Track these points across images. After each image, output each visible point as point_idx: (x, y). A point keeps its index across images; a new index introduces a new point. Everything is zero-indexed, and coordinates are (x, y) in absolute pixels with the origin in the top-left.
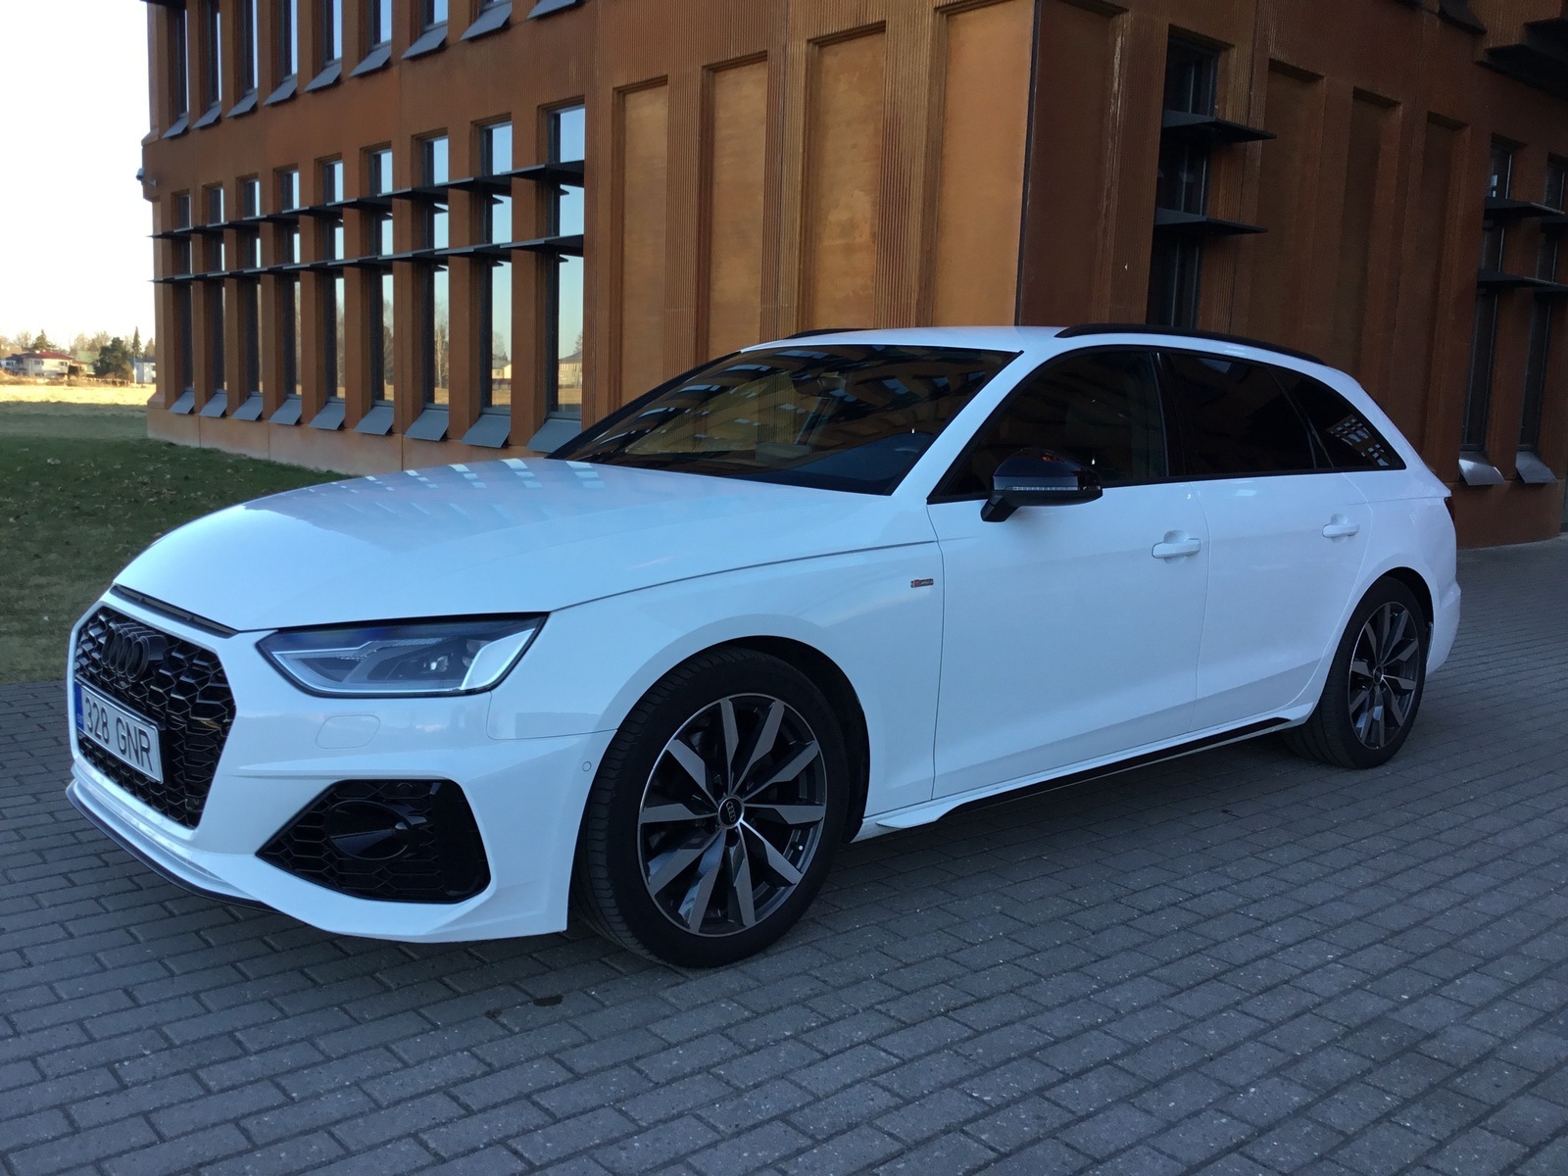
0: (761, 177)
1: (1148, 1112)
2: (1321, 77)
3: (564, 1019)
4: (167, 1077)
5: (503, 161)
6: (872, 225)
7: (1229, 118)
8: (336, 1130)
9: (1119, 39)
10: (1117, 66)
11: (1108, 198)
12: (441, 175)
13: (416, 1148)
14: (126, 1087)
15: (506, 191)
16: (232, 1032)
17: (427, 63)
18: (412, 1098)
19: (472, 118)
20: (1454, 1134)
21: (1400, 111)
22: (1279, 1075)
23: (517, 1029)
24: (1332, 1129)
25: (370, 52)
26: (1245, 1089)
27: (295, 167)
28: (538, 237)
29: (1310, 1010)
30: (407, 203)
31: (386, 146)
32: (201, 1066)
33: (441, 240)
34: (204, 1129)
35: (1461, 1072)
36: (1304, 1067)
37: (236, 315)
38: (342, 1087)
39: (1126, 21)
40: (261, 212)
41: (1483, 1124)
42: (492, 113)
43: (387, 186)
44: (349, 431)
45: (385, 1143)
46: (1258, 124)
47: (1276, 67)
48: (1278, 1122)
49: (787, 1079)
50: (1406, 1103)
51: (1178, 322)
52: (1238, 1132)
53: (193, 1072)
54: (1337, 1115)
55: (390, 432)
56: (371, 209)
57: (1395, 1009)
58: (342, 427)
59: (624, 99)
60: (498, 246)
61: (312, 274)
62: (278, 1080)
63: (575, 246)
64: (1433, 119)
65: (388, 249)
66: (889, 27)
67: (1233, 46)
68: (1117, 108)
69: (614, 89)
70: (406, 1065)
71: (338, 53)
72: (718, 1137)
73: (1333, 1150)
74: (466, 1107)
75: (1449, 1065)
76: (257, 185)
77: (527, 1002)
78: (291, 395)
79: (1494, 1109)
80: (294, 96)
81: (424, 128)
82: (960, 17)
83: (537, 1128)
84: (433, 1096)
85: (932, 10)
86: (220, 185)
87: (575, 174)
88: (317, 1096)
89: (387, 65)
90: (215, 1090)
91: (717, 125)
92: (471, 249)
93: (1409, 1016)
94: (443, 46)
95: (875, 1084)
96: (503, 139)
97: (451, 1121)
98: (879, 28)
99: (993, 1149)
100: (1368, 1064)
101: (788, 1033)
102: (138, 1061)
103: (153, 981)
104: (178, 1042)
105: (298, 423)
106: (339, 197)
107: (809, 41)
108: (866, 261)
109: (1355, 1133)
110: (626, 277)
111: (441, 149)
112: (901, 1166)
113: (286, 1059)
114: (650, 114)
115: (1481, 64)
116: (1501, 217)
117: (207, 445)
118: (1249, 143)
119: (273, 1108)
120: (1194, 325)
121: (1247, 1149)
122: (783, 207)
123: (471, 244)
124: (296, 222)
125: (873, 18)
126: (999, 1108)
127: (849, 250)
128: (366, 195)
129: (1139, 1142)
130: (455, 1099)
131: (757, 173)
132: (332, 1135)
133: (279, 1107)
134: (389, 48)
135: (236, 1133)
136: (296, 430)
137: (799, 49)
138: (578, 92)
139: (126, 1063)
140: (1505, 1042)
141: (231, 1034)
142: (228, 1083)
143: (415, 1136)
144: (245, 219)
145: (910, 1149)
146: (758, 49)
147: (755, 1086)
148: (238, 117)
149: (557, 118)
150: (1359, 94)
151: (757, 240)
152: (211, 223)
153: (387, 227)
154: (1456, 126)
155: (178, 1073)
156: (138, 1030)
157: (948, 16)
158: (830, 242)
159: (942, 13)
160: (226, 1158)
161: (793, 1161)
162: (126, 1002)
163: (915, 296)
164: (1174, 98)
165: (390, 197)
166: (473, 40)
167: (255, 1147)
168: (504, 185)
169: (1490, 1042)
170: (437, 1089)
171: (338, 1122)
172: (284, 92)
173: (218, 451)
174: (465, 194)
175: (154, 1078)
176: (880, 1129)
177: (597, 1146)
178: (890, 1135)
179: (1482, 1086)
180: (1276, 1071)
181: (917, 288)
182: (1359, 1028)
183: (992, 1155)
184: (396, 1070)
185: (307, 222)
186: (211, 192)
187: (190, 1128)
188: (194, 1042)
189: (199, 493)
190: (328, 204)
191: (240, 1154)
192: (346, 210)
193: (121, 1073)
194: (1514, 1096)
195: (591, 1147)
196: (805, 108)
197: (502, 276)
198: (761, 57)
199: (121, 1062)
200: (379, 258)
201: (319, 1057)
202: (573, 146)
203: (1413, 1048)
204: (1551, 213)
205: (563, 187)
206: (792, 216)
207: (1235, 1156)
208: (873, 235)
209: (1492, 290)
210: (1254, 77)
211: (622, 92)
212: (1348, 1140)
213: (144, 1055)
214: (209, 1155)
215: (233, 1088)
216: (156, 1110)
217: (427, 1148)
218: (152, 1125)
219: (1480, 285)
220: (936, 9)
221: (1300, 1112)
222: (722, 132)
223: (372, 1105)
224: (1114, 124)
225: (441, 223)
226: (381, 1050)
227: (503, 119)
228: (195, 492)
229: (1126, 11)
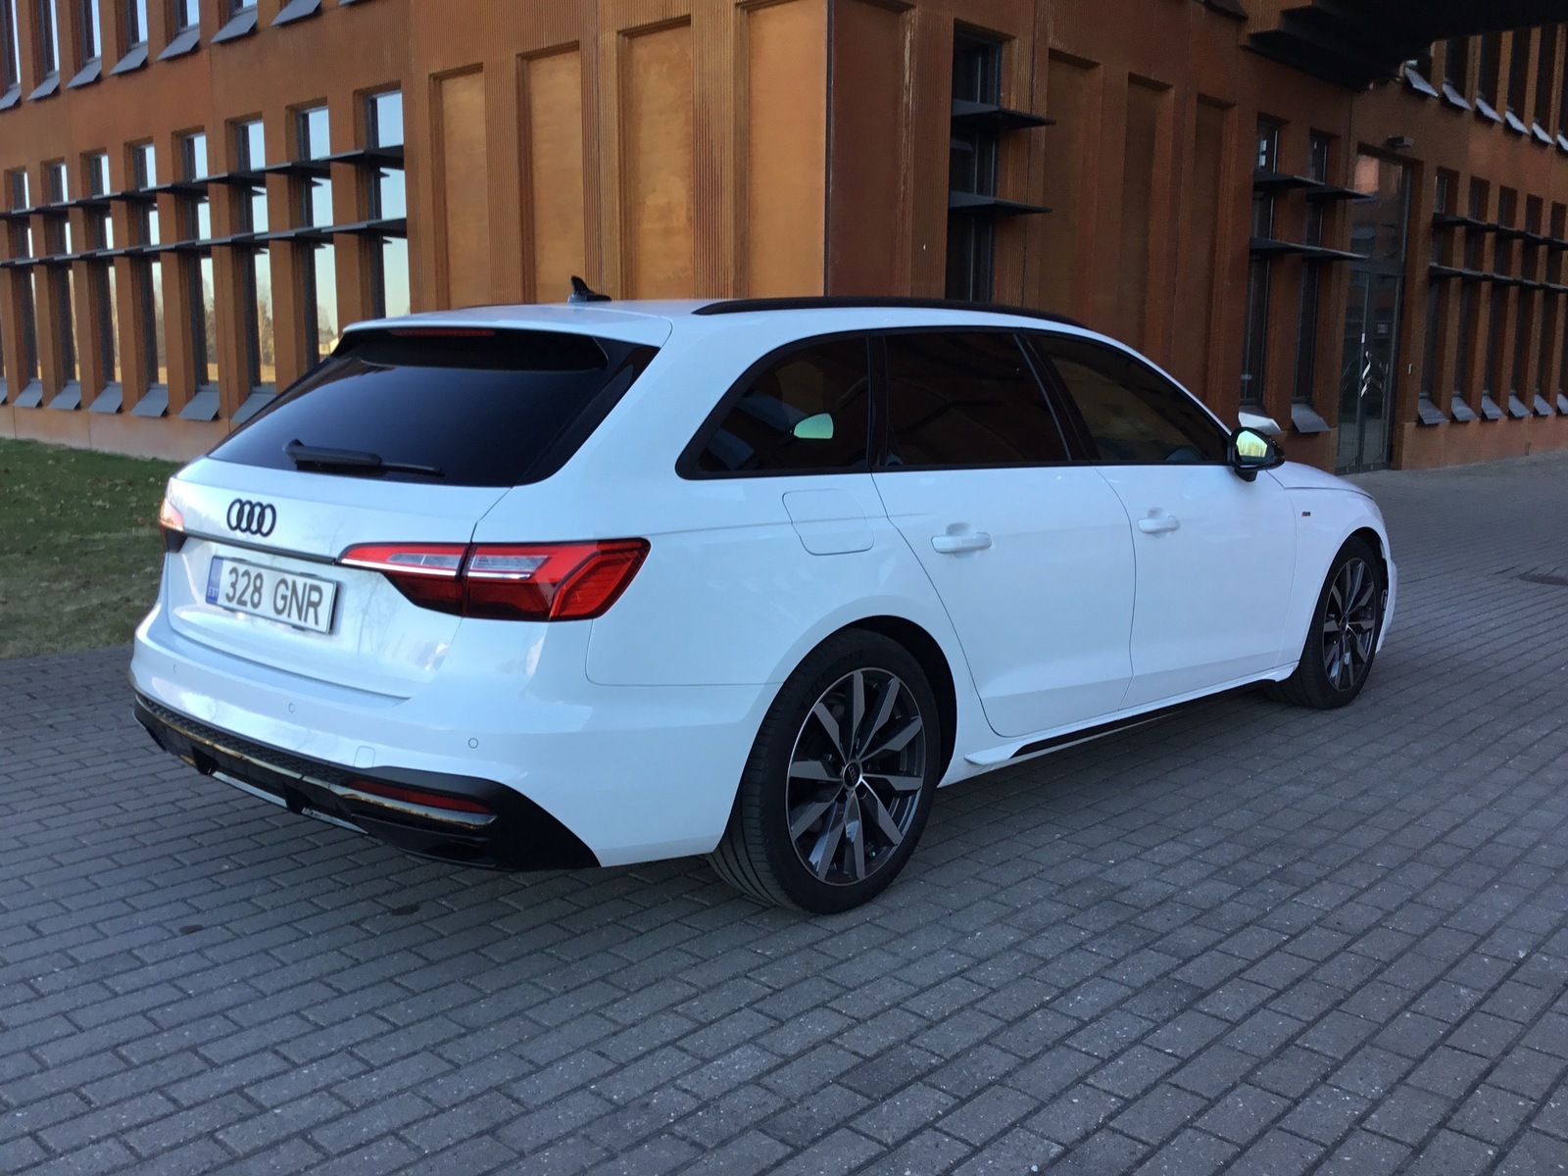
0: (578, 162)
1: (896, 954)
2: (1098, 64)
3: (420, 922)
4: (78, 986)
5: (320, 146)
6: (688, 209)
7: (1013, 107)
8: (230, 1014)
9: (909, 33)
10: (907, 59)
11: (905, 183)
12: (258, 160)
13: (298, 1021)
14: (43, 996)
15: (326, 175)
16: (130, 950)
17: (238, 47)
18: (291, 987)
19: (288, 102)
20: (1127, 955)
21: (1172, 92)
22: (1001, 922)
23: (379, 933)
24: (1036, 956)
25: (177, 35)
26: (973, 934)
27: (103, 151)
28: (360, 220)
29: (1034, 875)
30: (224, 187)
31: (200, 130)
32: (107, 977)
33: (261, 223)
34: (117, 1020)
35: (1143, 911)
36: (1022, 916)
37: (47, 302)
38: (231, 984)
39: (914, 16)
40: (70, 198)
41: (1152, 946)
42: (309, 98)
43: (202, 171)
44: (173, 417)
45: (272, 1020)
46: (1041, 112)
47: (1055, 55)
48: (995, 955)
49: (608, 952)
50: (1096, 935)
51: (976, 297)
52: (963, 963)
53: (100, 982)
54: (1039, 947)
55: (216, 417)
56: (185, 194)
57: (1103, 871)
58: (165, 414)
59: (440, 85)
60: (319, 230)
61: (127, 260)
62: (176, 982)
63: (398, 229)
64: (1202, 99)
65: (205, 233)
66: (694, 21)
67: (1014, 38)
68: (909, 98)
69: (430, 76)
70: (284, 965)
71: (143, 34)
72: (550, 996)
73: (1033, 971)
74: (339, 991)
75: (1135, 907)
76: (64, 169)
77: (386, 913)
78: (110, 383)
79: (1162, 936)
80: (99, 79)
81: (237, 113)
82: (761, 12)
83: (399, 1001)
84: (310, 984)
85: (733, 6)
86: (24, 169)
87: (395, 158)
88: (211, 991)
89: (196, 49)
90: (121, 992)
91: (533, 110)
92: (292, 234)
93: (1112, 875)
94: (254, 31)
95: (680, 950)
96: (319, 124)
97: (326, 1000)
98: (685, 21)
99: (769, 987)
100: (1072, 910)
101: (609, 920)
102: (50, 977)
103: (51, 917)
104: (83, 961)
105: (120, 410)
106: (152, 182)
107: (619, 32)
108: (684, 244)
109: (1052, 958)
110: (451, 260)
111: (256, 133)
112: (695, 1004)
113: (181, 966)
114: (467, 100)
115: (1244, 48)
116: (1269, 189)
117: (23, 436)
118: (1033, 129)
119: (173, 1002)
120: (990, 299)
121: (968, 974)
122: (602, 192)
123: (292, 227)
124: (109, 207)
125: (679, 12)
126: (777, 959)
127: (667, 233)
128: (181, 179)
129: (884, 974)
130: (329, 985)
131: (575, 157)
132: (226, 1017)
133: (179, 1001)
134: (198, 31)
135: (145, 1021)
136: (118, 417)
137: (610, 39)
138: (394, 78)
139: (40, 979)
140: (1184, 889)
141: (129, 951)
142: (132, 987)
143: (297, 1013)
144: (52, 205)
145: (704, 992)
146: (571, 39)
147: (581, 959)
148: (39, 100)
149: (374, 104)
150: (1133, 79)
151: (579, 223)
152: (15, 208)
153: (204, 211)
154: (1225, 106)
155: (87, 983)
156: (47, 954)
157: (748, 12)
158: (649, 226)
159: (743, 8)
160: (139, 1039)
161: (610, 1007)
162: (30, 934)
163: (731, 277)
164: (962, 87)
165: (205, 182)
166: (285, 25)
167: (162, 1030)
168: (323, 169)
169: (1171, 889)
170: (313, 980)
171: (231, 1008)
172: (87, 75)
173: (36, 442)
174: (283, 178)
175: (67, 988)
176: (680, 980)
177: (451, 1010)
178: (688, 983)
179: (1157, 921)
180: (999, 920)
181: (733, 269)
182: (1071, 886)
183: (769, 991)
184: (277, 969)
185: (120, 207)
186: (14, 178)
187: (104, 1020)
188: (97, 959)
189: (22, 486)
190: (141, 190)
191: (149, 1035)
192: (159, 196)
193: (37, 986)
194: (1180, 927)
195: (445, 1011)
196: (619, 97)
197: (325, 259)
198: (574, 46)
199: (35, 978)
200: (197, 244)
201: (207, 964)
202: (391, 130)
203: (1110, 898)
204: (1316, 185)
205: (383, 170)
206: (611, 201)
207: (957, 979)
208: (689, 219)
209: (1264, 257)
210: (1036, 68)
211: (438, 79)
212: (1046, 962)
213: (54, 972)
214: (123, 1038)
215: (137, 990)
216: (72, 1010)
217: (308, 1020)
218: (70, 1021)
219: (1252, 252)
220: (737, 5)
221: (1012, 947)
222: (539, 118)
223: (258, 994)
224: (907, 115)
225: (260, 205)
226: (263, 954)
227: (319, 103)
228: (19, 485)
229: (914, 7)
